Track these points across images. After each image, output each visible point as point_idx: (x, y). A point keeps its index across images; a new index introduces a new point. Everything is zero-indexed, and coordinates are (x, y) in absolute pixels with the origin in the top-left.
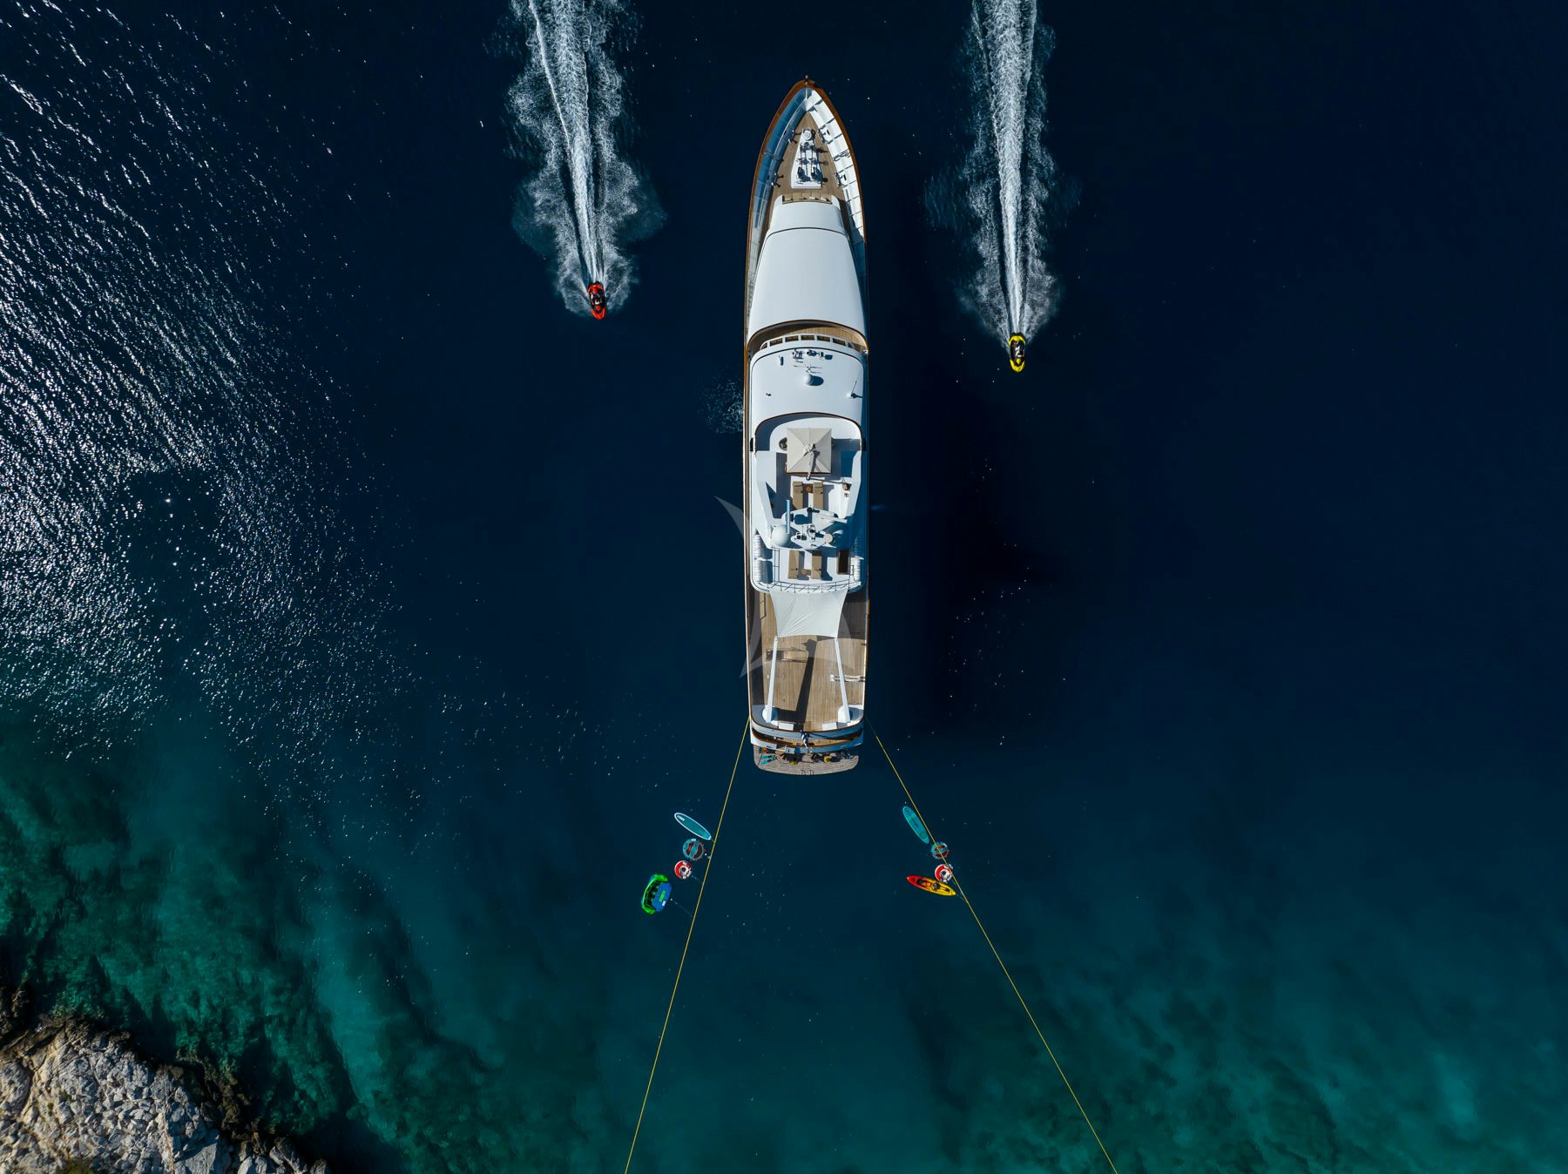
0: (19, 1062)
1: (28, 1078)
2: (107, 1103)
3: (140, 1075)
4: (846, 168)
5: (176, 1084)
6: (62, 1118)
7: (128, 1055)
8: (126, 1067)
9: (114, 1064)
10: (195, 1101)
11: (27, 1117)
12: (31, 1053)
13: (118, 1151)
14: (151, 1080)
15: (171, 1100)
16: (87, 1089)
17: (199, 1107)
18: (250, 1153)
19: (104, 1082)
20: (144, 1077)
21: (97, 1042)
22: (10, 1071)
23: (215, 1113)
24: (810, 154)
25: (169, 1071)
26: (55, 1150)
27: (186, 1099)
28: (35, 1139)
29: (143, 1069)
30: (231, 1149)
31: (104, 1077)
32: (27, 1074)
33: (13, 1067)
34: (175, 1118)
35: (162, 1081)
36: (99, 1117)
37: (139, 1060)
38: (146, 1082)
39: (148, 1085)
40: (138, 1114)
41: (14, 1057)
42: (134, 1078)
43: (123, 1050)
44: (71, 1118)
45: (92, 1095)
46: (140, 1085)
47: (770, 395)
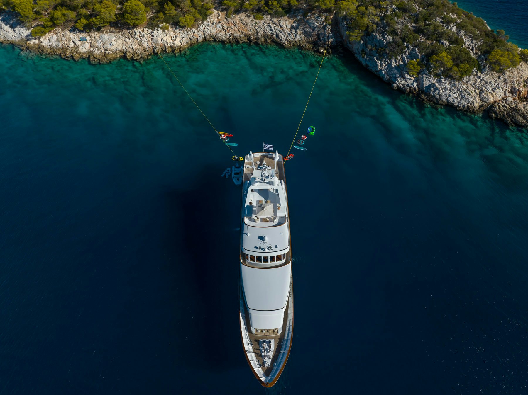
0: (485, 102)
1: (481, 99)
2: (457, 94)
3: (451, 99)
4: (248, 347)
5: (440, 99)
6: (468, 90)
7: (456, 105)
8: (455, 102)
9: (459, 102)
10: (434, 96)
11: (477, 91)
12: (483, 105)
13: (450, 84)
14: (447, 99)
15: (440, 95)
16: (464, 96)
17: (432, 95)
18: (415, 88)
19: (460, 98)
20: (449, 99)
21: (466, 106)
22: (487, 100)
23: (427, 94)
24: (265, 353)
25: (443, 102)
26: (467, 84)
27: (436, 96)
28: (473, 87)
29: (450, 102)
30: (420, 89)
31: (460, 99)
32: (482, 100)
33: (487, 101)
34: (437, 91)
35: (444, 99)
36: (458, 90)
37: (453, 104)
38: (448, 98)
39: (447, 98)
40: (448, 92)
41: (487, 103)
42: (452, 99)
43: (458, 106)
44: (465, 90)
45: (462, 95)
46: (450, 97)
47: (281, 234)
